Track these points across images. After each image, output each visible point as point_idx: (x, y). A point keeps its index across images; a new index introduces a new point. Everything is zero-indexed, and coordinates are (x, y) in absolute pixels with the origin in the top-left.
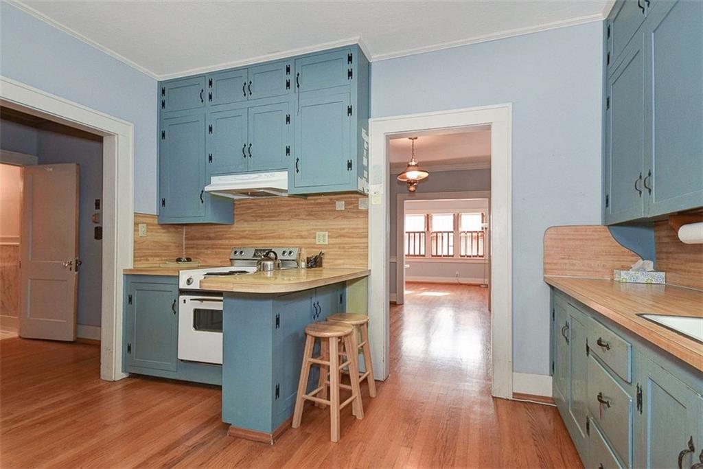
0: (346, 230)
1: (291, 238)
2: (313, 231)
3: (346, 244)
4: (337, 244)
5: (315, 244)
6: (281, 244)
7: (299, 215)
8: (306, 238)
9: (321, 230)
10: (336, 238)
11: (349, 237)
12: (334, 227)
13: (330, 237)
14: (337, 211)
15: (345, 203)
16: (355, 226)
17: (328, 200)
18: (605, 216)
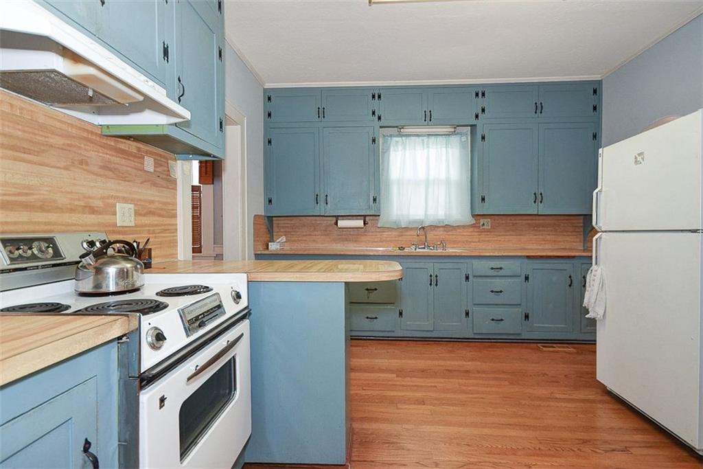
0: (157, 205)
1: (72, 210)
2: (111, 201)
3: (156, 225)
4: (145, 226)
5: (115, 225)
6: (49, 224)
7: (87, 164)
8: (101, 213)
9: (125, 200)
10: (144, 215)
11: (160, 215)
12: (142, 197)
13: (137, 213)
14: (146, 171)
15: (155, 163)
16: (164, 200)
17: (135, 151)
18: (266, 210)
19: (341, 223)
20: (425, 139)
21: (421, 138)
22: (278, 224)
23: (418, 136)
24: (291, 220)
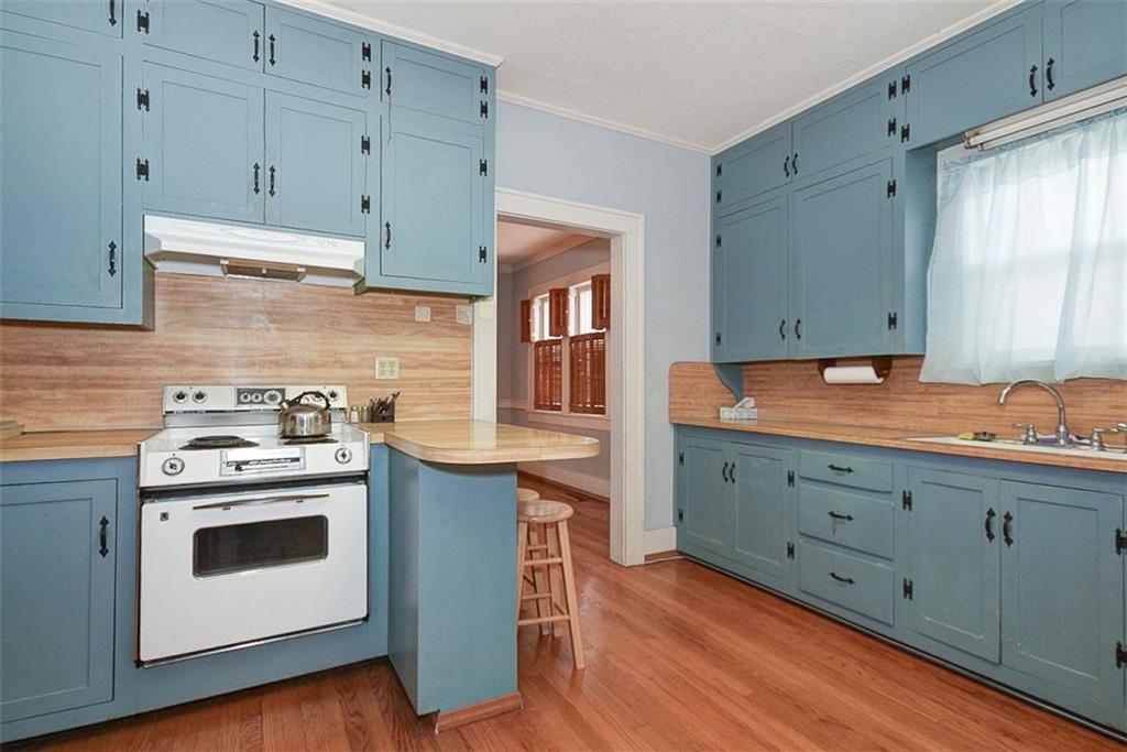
0: (434, 356)
2: (369, 355)
3: (434, 379)
4: (415, 379)
5: (373, 378)
7: (339, 324)
8: (352, 367)
9: (387, 354)
10: (415, 368)
11: (440, 368)
12: (411, 350)
13: (401, 366)
14: (418, 322)
15: (432, 311)
16: (449, 350)
17: (400, 303)
18: (714, 353)
19: (832, 374)
20: (1076, 137)
21: (1060, 139)
22: (749, 376)
23: (1047, 135)
24: (768, 370)
